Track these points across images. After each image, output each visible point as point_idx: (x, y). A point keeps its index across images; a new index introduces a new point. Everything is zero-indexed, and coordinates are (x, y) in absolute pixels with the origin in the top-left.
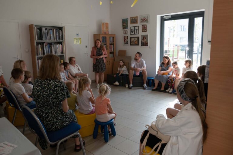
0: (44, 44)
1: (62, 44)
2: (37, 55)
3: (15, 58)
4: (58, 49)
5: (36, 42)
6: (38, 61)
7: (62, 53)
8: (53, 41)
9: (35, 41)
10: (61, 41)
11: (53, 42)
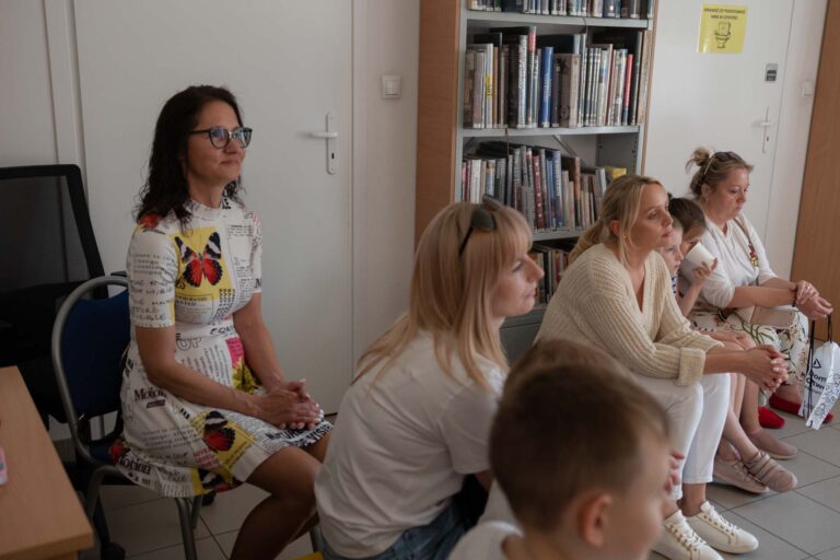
0: (518, 42)
1: (632, 50)
2: (468, 124)
3: (311, 136)
4: (604, 86)
5: (471, 25)
6: (468, 173)
7: (630, 114)
8: (580, 22)
9: (463, 19)
10: (633, 22)
11: (583, 30)
